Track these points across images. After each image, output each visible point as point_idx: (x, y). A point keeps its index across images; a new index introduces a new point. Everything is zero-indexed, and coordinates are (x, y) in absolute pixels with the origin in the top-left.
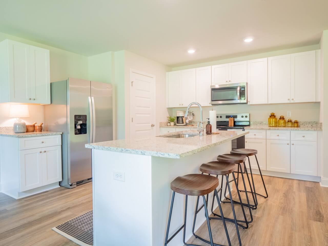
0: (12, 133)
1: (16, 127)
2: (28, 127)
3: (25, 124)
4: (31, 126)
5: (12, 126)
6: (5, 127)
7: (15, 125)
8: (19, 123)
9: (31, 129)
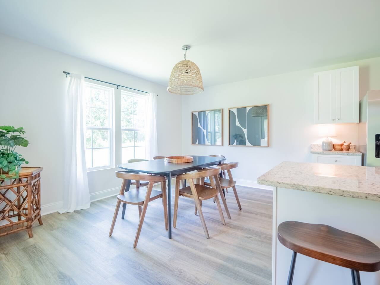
0: (321, 150)
1: (323, 144)
2: (335, 145)
3: (332, 143)
4: (338, 145)
5: (321, 144)
6: (318, 145)
7: (323, 143)
8: (327, 141)
9: (338, 147)
